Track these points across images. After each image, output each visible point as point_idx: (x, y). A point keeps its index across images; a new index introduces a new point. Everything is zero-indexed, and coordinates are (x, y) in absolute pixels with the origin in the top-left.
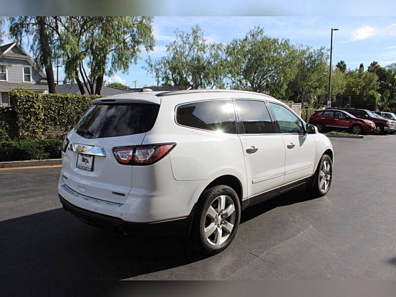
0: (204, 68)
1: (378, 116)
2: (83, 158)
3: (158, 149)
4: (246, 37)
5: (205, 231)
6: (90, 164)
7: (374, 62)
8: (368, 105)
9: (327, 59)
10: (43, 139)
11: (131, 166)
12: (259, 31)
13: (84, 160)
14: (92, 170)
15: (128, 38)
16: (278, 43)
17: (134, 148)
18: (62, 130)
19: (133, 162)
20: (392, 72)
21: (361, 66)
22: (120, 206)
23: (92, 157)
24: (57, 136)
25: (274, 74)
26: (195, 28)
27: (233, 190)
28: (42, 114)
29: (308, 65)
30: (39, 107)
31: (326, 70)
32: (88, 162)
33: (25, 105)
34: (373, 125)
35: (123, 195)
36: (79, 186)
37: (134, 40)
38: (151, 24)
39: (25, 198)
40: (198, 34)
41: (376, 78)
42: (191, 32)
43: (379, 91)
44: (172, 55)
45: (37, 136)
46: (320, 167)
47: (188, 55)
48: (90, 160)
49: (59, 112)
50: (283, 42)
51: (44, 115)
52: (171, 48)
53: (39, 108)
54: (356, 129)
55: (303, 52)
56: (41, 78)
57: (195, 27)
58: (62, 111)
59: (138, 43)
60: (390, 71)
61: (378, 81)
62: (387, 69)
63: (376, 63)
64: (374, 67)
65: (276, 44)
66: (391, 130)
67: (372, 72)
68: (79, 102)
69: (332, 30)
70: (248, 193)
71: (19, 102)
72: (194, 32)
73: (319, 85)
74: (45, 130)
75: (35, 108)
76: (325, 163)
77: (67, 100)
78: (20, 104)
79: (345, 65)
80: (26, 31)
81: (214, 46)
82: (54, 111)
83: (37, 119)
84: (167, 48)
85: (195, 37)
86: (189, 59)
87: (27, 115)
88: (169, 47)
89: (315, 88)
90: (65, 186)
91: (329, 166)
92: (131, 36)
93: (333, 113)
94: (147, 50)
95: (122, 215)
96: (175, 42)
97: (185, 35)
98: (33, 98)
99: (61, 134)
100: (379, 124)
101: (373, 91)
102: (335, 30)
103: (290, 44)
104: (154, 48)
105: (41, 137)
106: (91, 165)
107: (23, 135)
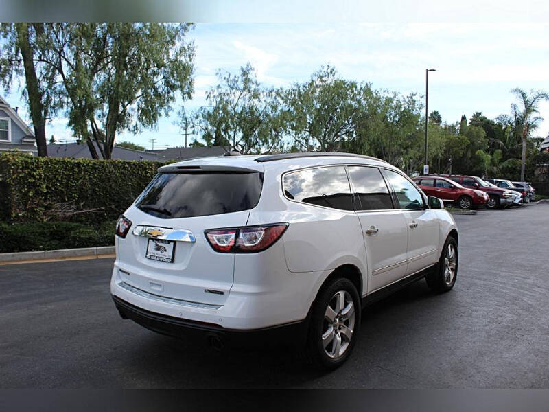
0: (260, 122)
1: (491, 184)
2: (157, 245)
3: (269, 232)
4: (313, 81)
5: (323, 338)
6: (169, 253)
7: (477, 113)
8: (474, 170)
9: (420, 108)
10: (45, 220)
11: (233, 255)
12: (329, 71)
13: (158, 248)
14: (172, 261)
15: (159, 81)
16: (356, 87)
17: (237, 230)
18: (70, 209)
19: (235, 249)
20: (502, 126)
21: (464, 118)
22: (217, 309)
23: (172, 244)
24: (65, 218)
25: (351, 130)
26: (244, 67)
27: (352, 284)
28: (44, 186)
29: (395, 116)
30: (40, 176)
31: (419, 124)
32: (165, 251)
33: (20, 173)
34: (486, 197)
35: (222, 293)
36: (152, 284)
37: (167, 83)
38: (193, 62)
39: (41, 304)
40: (249, 76)
41: (483, 133)
42: (239, 73)
43: (487, 151)
44: (214, 104)
45: (37, 217)
46: (445, 253)
47: (237, 104)
48: (169, 247)
49: (67, 183)
50: (363, 86)
51: (47, 187)
52: (212, 95)
53: (40, 178)
54: (464, 203)
55: (389, 100)
56: (24, 136)
57: (246, 66)
58: (72, 182)
59: (173, 87)
60: (500, 126)
61: (485, 137)
62: (496, 122)
63: (480, 114)
64: (479, 120)
65: (354, 89)
66: (509, 203)
67: (477, 125)
68: (96, 169)
69: (427, 70)
70: (368, 288)
71: (13, 169)
72: (245, 73)
73: (412, 144)
74: (48, 208)
75: (34, 178)
76: (449, 247)
77: (78, 167)
78: (13, 172)
79: (439, 117)
80: (16, 70)
81: (271, 92)
82: (61, 182)
83: (37, 193)
84: (206, 95)
85: (246, 79)
86: (239, 109)
87: (23, 188)
88: (210, 93)
89: (406, 148)
90: (123, 284)
91: (453, 250)
92: (164, 78)
93: (433, 181)
94: (183, 98)
95: (221, 320)
96: (218, 87)
97: (232, 77)
98: (32, 164)
99: (70, 214)
100: (493, 194)
101: (481, 151)
102: (431, 71)
103: (373, 89)
104: (192, 95)
105: (42, 219)
106: (171, 254)
107: (17, 216)
